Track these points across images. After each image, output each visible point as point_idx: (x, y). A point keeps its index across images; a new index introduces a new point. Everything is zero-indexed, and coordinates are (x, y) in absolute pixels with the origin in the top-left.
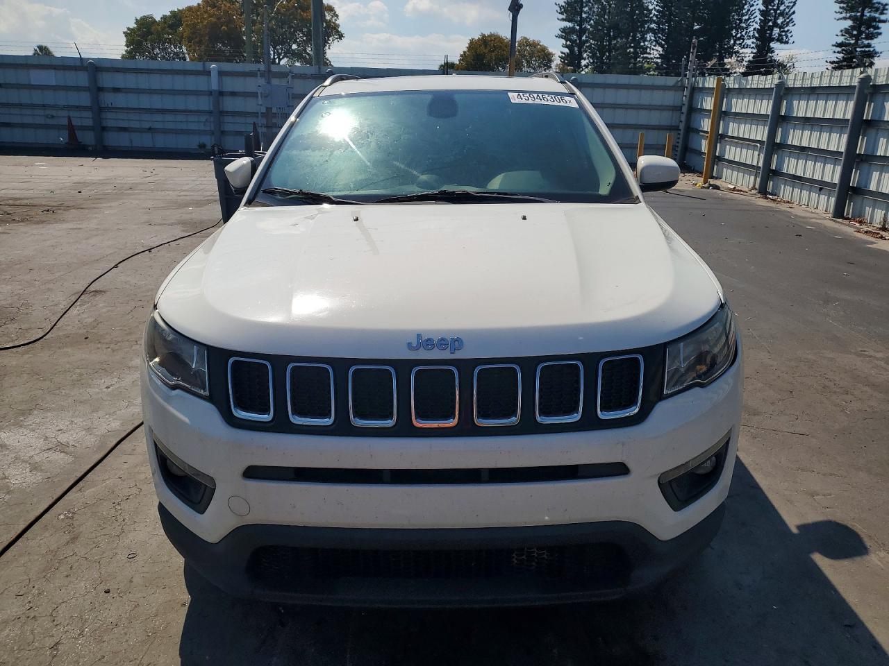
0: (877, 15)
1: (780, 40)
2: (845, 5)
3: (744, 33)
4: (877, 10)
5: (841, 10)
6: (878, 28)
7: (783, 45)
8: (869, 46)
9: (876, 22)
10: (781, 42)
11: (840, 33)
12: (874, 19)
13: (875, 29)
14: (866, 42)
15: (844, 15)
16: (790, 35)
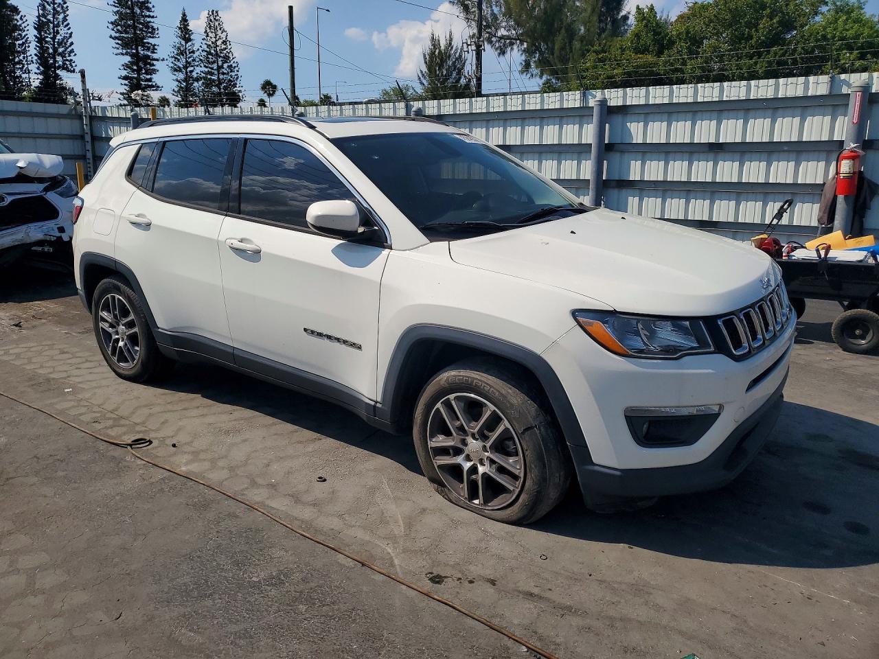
0: (149, 54)
1: (64, 68)
2: (120, 42)
3: (21, 58)
4: (148, 49)
5: (117, 46)
6: (153, 65)
7: (69, 74)
8: (150, 80)
9: (151, 60)
10: (68, 71)
11: (122, 68)
12: (148, 57)
13: (150, 66)
14: (148, 77)
15: (120, 51)
16: (74, 65)
